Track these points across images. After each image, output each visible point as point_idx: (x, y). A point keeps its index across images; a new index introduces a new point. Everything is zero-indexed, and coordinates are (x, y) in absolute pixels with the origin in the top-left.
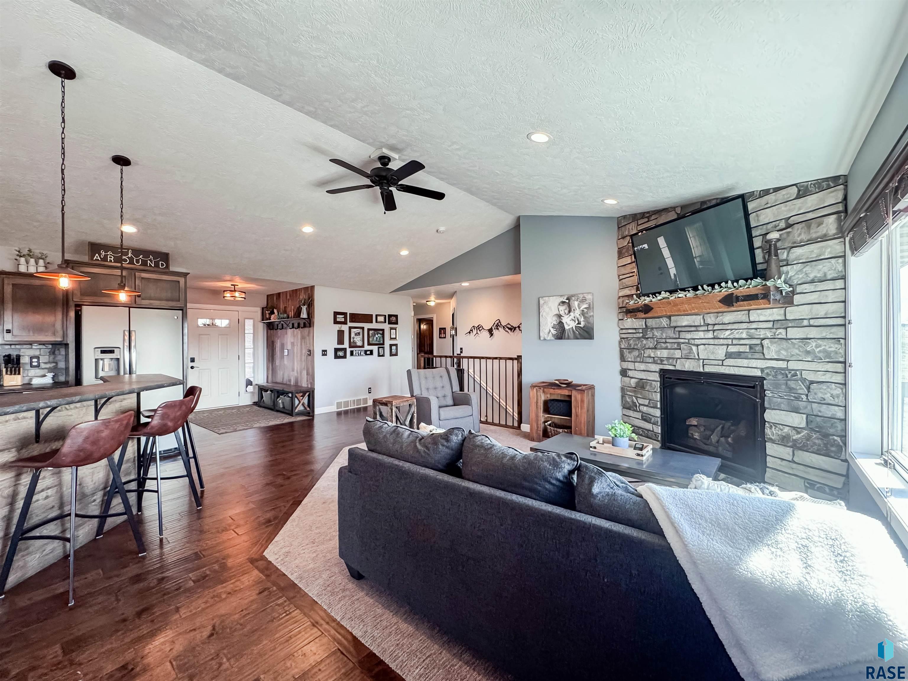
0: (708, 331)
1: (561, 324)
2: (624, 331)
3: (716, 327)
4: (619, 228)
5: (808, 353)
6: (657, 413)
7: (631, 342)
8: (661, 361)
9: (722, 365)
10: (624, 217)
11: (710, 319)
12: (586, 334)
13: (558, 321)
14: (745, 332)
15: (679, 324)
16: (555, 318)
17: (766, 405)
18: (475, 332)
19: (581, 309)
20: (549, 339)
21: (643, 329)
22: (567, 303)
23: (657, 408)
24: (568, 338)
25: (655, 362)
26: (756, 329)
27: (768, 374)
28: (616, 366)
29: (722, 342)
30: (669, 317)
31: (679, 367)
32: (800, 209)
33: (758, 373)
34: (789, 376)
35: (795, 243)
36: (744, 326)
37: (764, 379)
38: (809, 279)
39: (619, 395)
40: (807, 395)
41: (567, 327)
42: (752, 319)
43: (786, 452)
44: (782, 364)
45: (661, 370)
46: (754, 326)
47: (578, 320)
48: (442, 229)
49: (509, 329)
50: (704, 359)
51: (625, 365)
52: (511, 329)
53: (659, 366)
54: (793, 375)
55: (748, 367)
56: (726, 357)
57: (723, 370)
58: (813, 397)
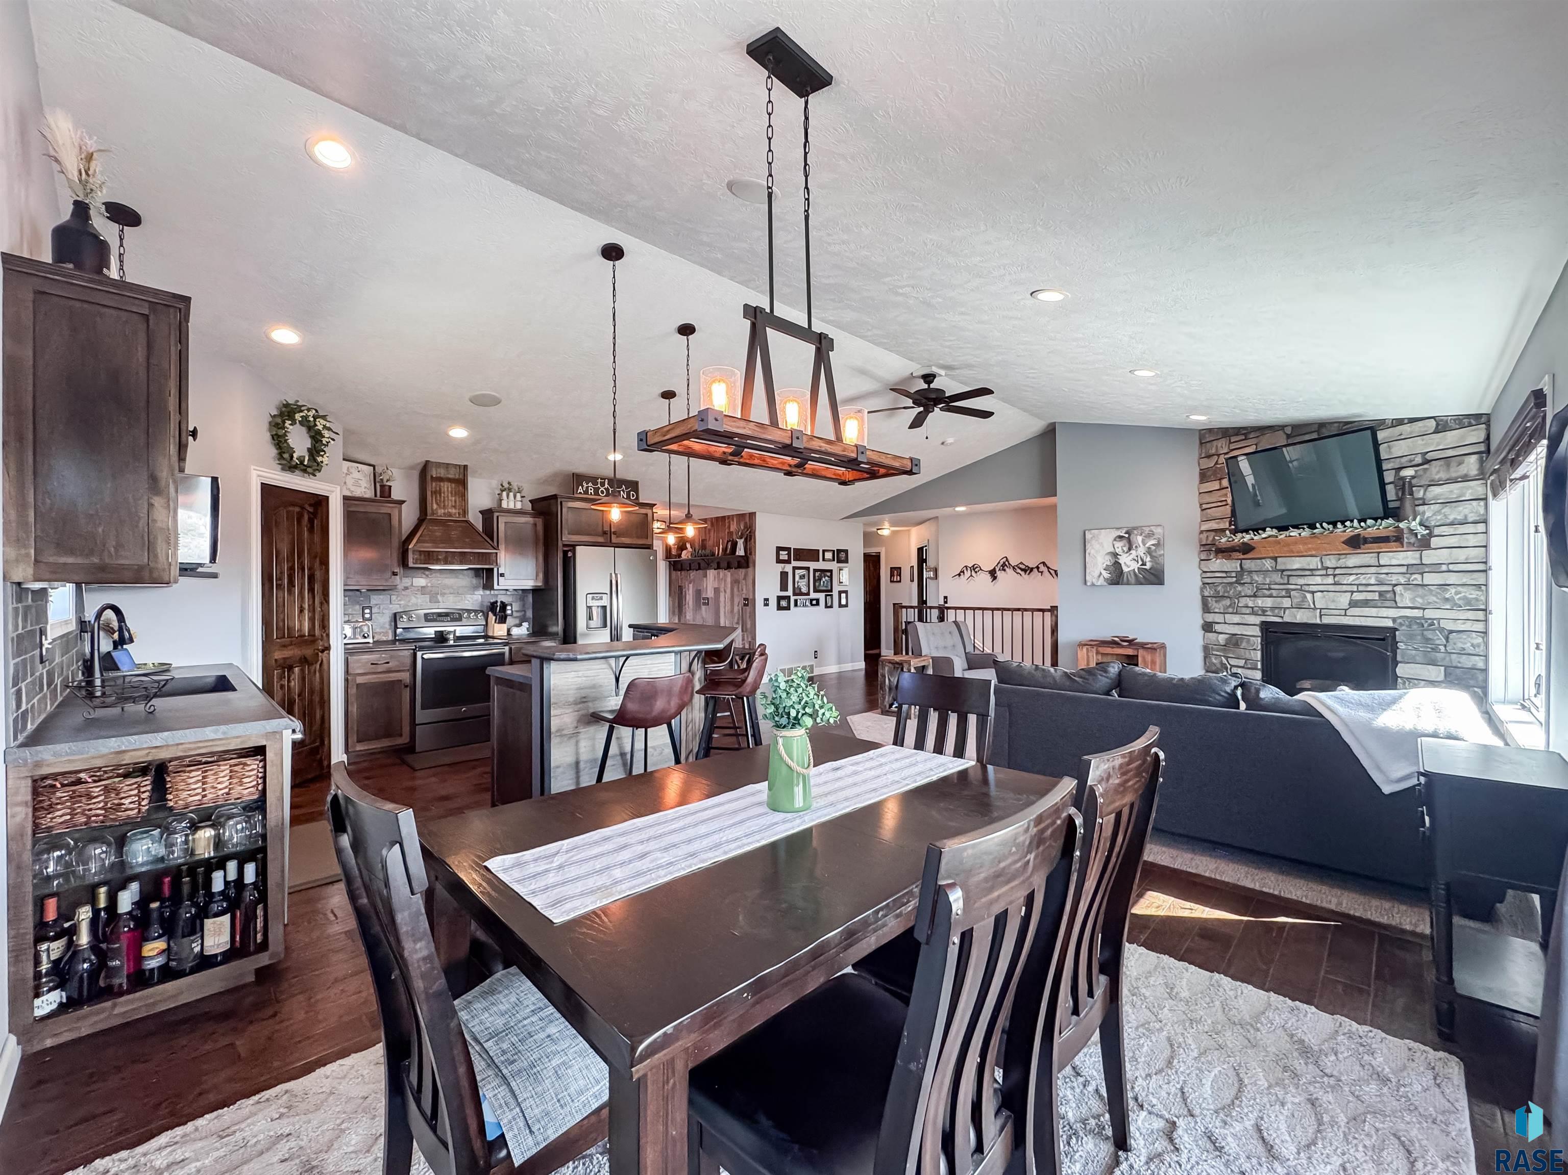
0: (1327, 575)
1: (1117, 566)
2: (1209, 575)
3: (1338, 571)
4: (1201, 443)
5: (1447, 600)
6: (1257, 675)
7: (1219, 588)
8: (1264, 612)
9: (1345, 615)
10: (1210, 430)
11: (1330, 562)
12: (1152, 578)
13: (1113, 561)
14: (1373, 577)
15: (1289, 567)
16: (1108, 558)
17: (1399, 658)
18: (968, 574)
19: (1147, 545)
20: (1099, 584)
21: (1236, 572)
22: (1127, 539)
23: (1256, 669)
24: (1128, 583)
25: (1254, 613)
26: (1387, 574)
27: (1401, 624)
28: (1197, 618)
29: (1345, 588)
30: (1275, 559)
31: (1288, 618)
32: (1438, 444)
33: (1390, 624)
34: (1426, 625)
35: (1432, 481)
36: (1373, 570)
38: (1448, 521)
39: (1200, 655)
40: (1445, 646)
41: (1125, 569)
42: (1382, 562)
44: (1417, 613)
45: (1263, 623)
46: (1385, 570)
47: (1142, 560)
48: (950, 440)
49: (1022, 570)
50: (1321, 609)
51: (1210, 618)
52: (1025, 570)
53: (1257, 618)
54: (1431, 625)
55: (1373, 617)
56: (1350, 606)
57: (1345, 621)
58: (1450, 647)
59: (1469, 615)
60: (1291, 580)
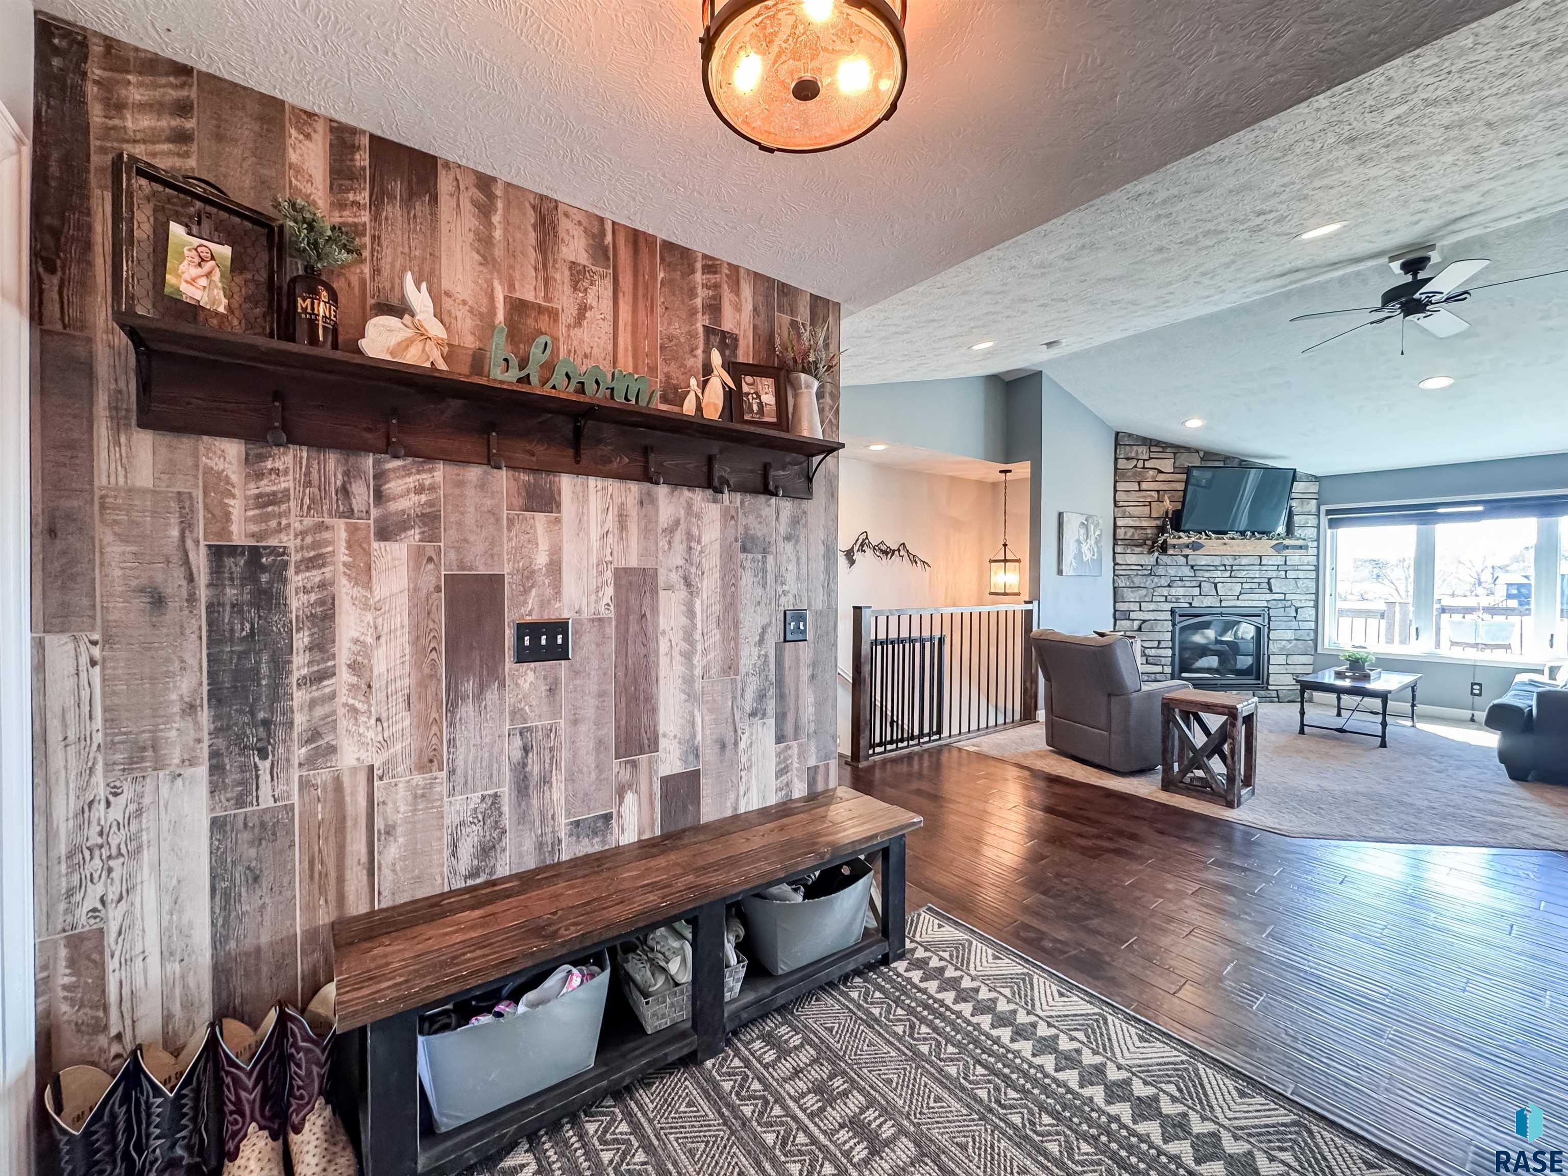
0: (1226, 570)
3: (1235, 568)
4: (1118, 444)
6: (1169, 652)
7: (1136, 579)
8: (1177, 599)
9: (1238, 599)
10: (1130, 435)
13: (1078, 550)
14: (1258, 572)
15: (1199, 563)
16: (1076, 545)
21: (1152, 565)
22: (1086, 526)
23: (1169, 648)
25: (1166, 601)
26: (1266, 570)
27: (1272, 605)
29: (1237, 580)
31: (1196, 604)
33: (1265, 604)
34: (1286, 605)
36: (1257, 567)
37: (1269, 608)
40: (1295, 617)
42: (1262, 563)
43: (1282, 659)
44: (1282, 597)
45: (1173, 609)
47: (1093, 550)
49: (882, 552)
50: (1221, 596)
51: (1122, 607)
52: (885, 553)
53: (1172, 605)
54: (1289, 604)
55: (1259, 600)
56: (1241, 593)
57: (1238, 603)
58: (1299, 618)
59: (1308, 597)
60: (1198, 573)
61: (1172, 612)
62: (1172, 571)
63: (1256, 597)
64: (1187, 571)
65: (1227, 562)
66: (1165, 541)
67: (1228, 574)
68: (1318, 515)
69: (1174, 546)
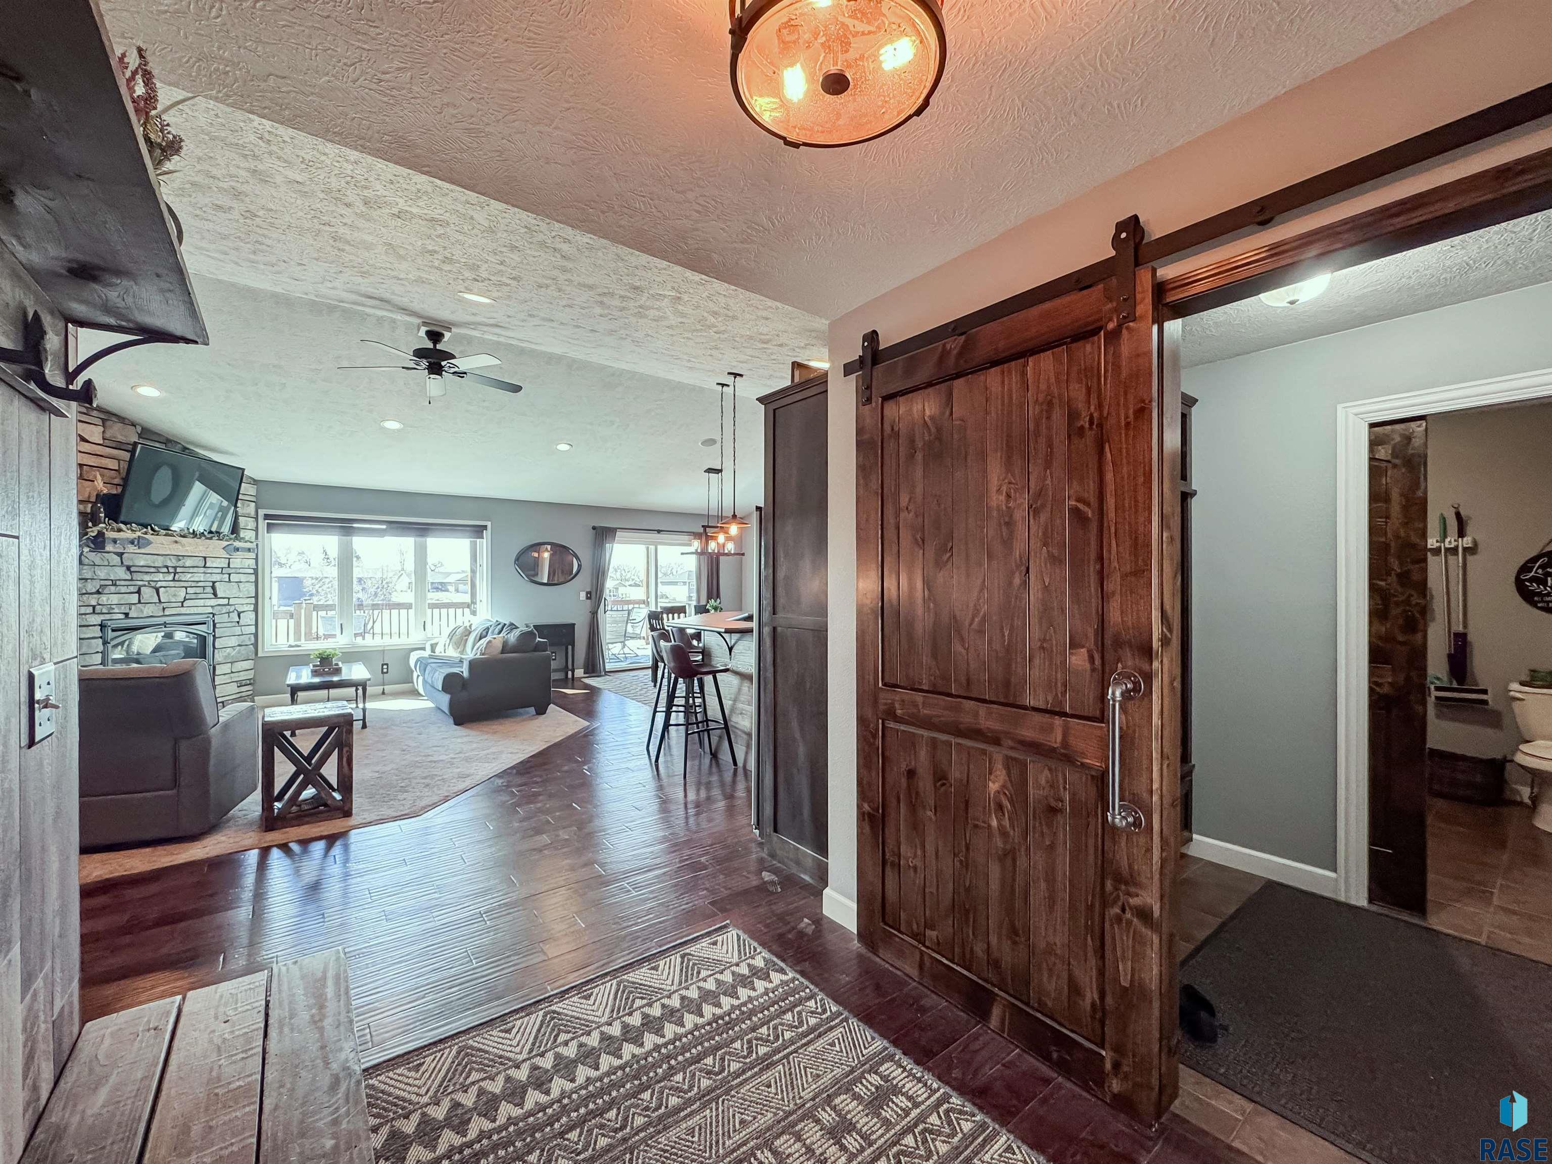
0: (169, 572)
3: (178, 570)
9: (182, 606)
11: (171, 562)
14: (202, 575)
15: (136, 563)
25: (96, 612)
29: (182, 584)
31: (134, 615)
33: (210, 610)
36: (202, 570)
37: (214, 615)
40: (239, 622)
42: (207, 565)
44: (225, 601)
46: (209, 571)
50: (164, 603)
53: (102, 617)
54: (232, 609)
55: (201, 607)
56: (185, 599)
57: (183, 610)
58: (242, 623)
59: (248, 601)
60: (135, 576)
61: (102, 626)
62: (102, 573)
63: (201, 602)
64: (121, 573)
65: (169, 564)
66: (101, 534)
67: (171, 577)
68: (256, 519)
69: (115, 541)
